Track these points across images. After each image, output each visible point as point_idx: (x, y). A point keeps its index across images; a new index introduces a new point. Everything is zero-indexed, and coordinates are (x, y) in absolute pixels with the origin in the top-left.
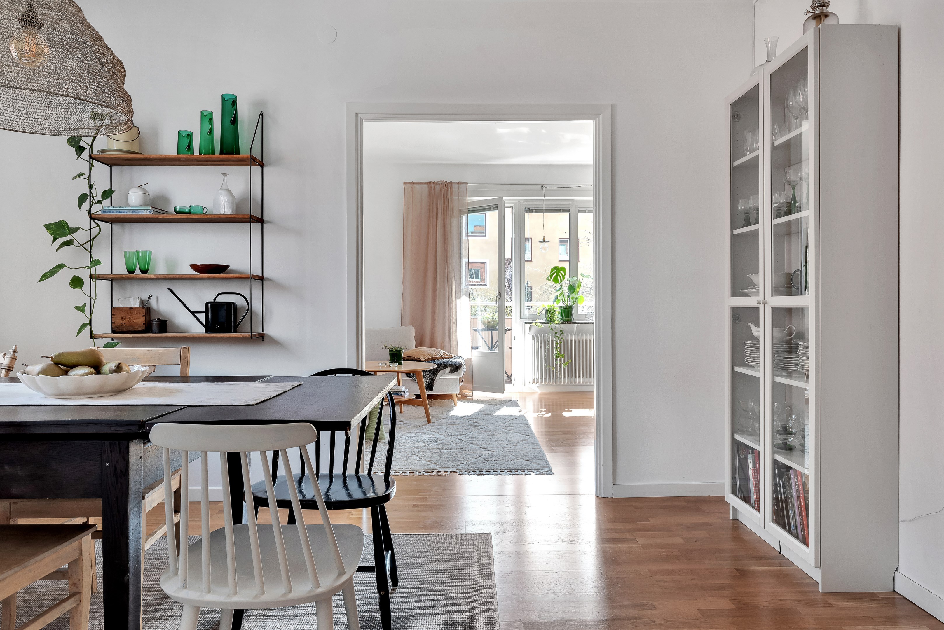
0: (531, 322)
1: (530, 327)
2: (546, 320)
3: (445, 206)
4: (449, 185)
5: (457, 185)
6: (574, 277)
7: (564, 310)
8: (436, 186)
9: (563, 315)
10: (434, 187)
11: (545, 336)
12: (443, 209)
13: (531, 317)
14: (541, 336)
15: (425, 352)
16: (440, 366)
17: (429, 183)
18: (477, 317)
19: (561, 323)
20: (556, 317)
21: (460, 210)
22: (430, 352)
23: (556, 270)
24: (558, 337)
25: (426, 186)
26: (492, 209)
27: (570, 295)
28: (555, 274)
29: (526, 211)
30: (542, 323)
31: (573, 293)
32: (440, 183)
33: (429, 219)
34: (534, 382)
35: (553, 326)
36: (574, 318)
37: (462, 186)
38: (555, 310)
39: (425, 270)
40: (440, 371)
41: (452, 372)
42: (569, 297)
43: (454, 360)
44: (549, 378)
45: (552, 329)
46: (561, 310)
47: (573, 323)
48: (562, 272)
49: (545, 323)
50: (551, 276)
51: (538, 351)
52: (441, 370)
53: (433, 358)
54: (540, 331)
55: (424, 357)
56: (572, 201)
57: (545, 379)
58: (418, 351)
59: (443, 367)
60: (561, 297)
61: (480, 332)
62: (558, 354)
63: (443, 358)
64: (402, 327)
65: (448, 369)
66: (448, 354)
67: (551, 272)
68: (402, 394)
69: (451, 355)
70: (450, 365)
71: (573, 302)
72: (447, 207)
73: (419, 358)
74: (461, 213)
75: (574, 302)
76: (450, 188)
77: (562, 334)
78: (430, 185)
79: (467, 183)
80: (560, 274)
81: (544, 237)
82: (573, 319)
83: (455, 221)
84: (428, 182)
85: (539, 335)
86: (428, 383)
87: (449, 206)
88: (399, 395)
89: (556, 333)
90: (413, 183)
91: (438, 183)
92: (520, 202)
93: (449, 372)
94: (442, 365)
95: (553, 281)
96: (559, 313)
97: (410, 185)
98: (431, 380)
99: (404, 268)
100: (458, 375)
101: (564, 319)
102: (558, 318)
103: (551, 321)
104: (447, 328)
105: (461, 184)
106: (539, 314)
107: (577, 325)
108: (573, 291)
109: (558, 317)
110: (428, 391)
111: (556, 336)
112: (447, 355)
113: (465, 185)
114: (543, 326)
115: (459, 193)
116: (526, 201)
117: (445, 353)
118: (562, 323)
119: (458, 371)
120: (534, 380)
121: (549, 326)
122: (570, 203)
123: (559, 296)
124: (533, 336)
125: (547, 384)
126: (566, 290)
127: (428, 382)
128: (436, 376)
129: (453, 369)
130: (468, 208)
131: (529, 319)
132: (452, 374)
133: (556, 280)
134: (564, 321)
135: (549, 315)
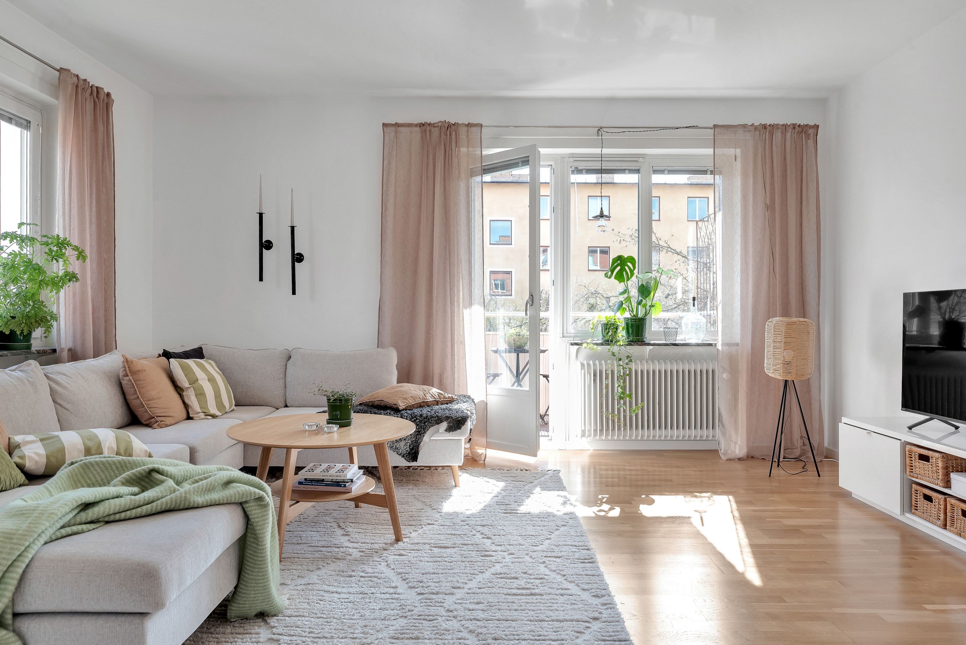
0: (580, 342)
1: (578, 351)
2: (602, 339)
3: (447, 160)
4: (453, 128)
5: (465, 129)
6: (648, 272)
7: (632, 325)
8: (433, 130)
9: (630, 332)
10: (430, 131)
11: (601, 364)
12: (443, 165)
13: (579, 335)
14: (595, 365)
15: (406, 393)
16: (431, 418)
17: (421, 125)
18: (497, 333)
19: (627, 345)
20: (620, 335)
21: (471, 169)
22: (415, 392)
23: (619, 262)
24: (622, 366)
25: (418, 129)
26: (520, 164)
27: (642, 301)
28: (619, 268)
29: (573, 172)
30: (597, 344)
31: (647, 297)
32: (440, 124)
33: (422, 182)
34: (583, 435)
35: (615, 349)
36: (648, 337)
37: (473, 129)
38: (618, 323)
39: (416, 261)
40: (430, 427)
41: (450, 429)
42: (639, 303)
43: (455, 406)
44: (607, 429)
45: (613, 354)
46: (627, 324)
47: (645, 345)
48: (629, 264)
49: (602, 344)
50: (612, 272)
51: (590, 386)
52: (432, 426)
53: (420, 404)
54: (594, 357)
55: (404, 402)
56: (643, 156)
57: (601, 430)
58: (396, 392)
59: (436, 421)
60: (627, 304)
61: (502, 354)
62: (622, 393)
63: (437, 403)
64: (379, 349)
65: (444, 425)
66: (447, 396)
67: (613, 264)
68: (347, 484)
69: (452, 397)
70: (447, 418)
71: (646, 312)
72: (450, 162)
73: (396, 404)
74: (473, 173)
75: (648, 312)
76: (454, 132)
77: (629, 361)
78: (424, 128)
79: (481, 126)
80: (626, 267)
81: (602, 209)
82: (646, 338)
83: (463, 185)
84: (421, 123)
85: (591, 362)
86: (410, 449)
87: (454, 160)
88: (340, 486)
89: (620, 360)
90: (397, 125)
91: (437, 125)
92: (563, 157)
93: (446, 430)
94: (433, 417)
95: (615, 278)
96: (623, 329)
97: (393, 129)
98: (415, 443)
99: (382, 258)
100: (461, 435)
101: (631, 338)
102: (623, 336)
103: (612, 341)
104: (449, 350)
105: (471, 126)
106: (593, 330)
107: (651, 347)
108: (647, 295)
109: (622, 334)
110: (409, 461)
111: (620, 365)
112: (444, 397)
113: (477, 129)
114: (599, 348)
115: (468, 140)
116: (572, 156)
117: (442, 394)
118: (629, 344)
119: (460, 428)
120: (583, 432)
121: (609, 350)
122: (641, 159)
123: (624, 302)
124: (582, 365)
125: (604, 439)
126: (634, 292)
127: (410, 446)
128: (424, 436)
129: (451, 424)
130: (483, 165)
131: (574, 337)
132: (451, 433)
133: (620, 277)
134: (633, 342)
135: (609, 332)
